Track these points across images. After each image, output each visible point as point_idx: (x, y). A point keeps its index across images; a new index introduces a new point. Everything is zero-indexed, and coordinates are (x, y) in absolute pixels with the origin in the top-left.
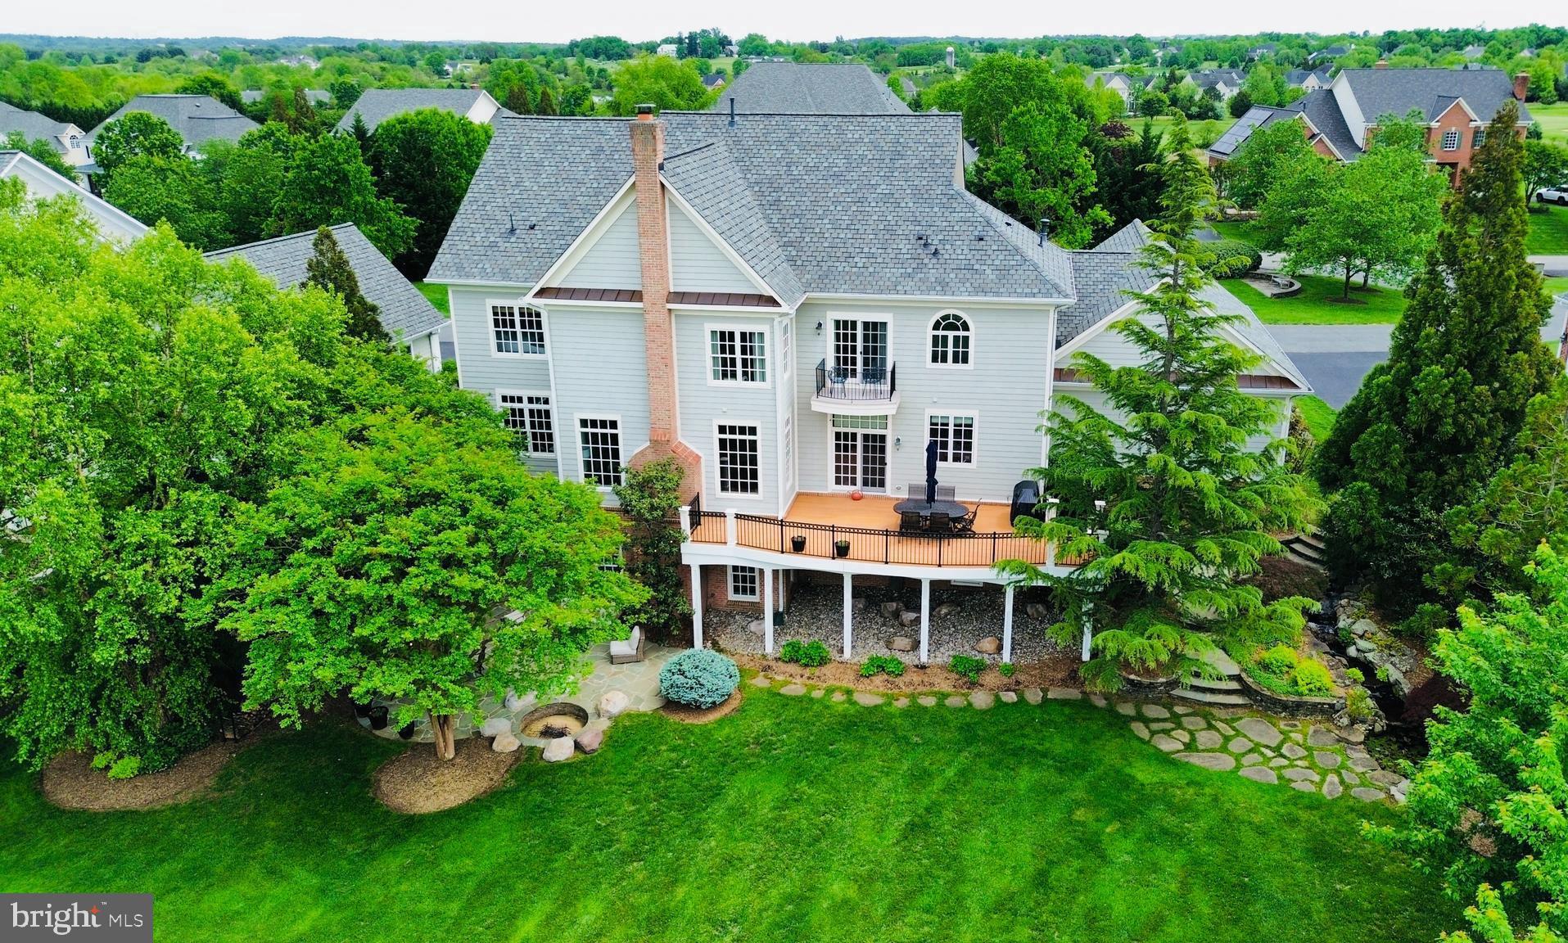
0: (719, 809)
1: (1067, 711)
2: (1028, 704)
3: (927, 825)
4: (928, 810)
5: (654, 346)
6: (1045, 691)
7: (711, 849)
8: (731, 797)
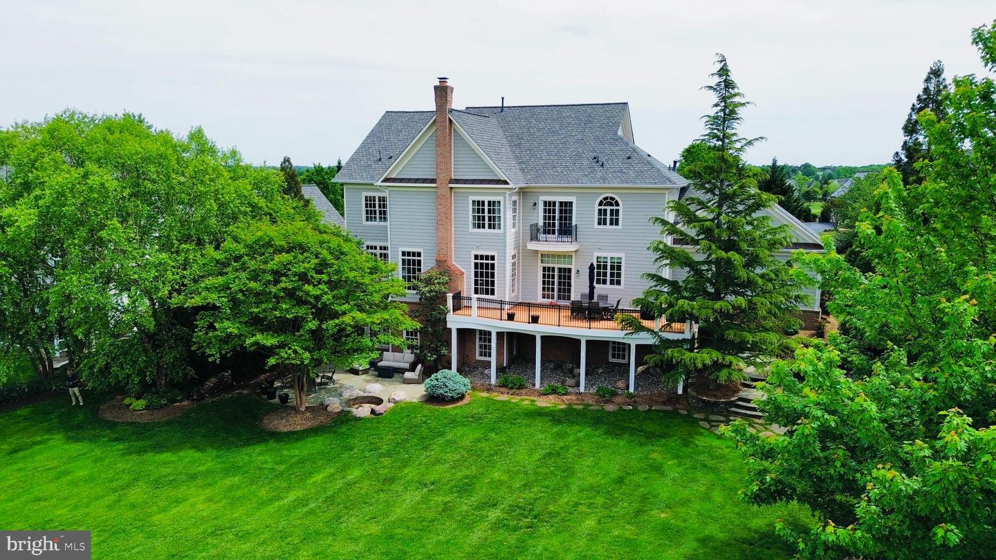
0: (441, 441)
1: (661, 414)
2: (638, 411)
3: (559, 454)
4: (562, 448)
5: (441, 207)
6: (651, 407)
7: (431, 455)
8: (449, 436)
